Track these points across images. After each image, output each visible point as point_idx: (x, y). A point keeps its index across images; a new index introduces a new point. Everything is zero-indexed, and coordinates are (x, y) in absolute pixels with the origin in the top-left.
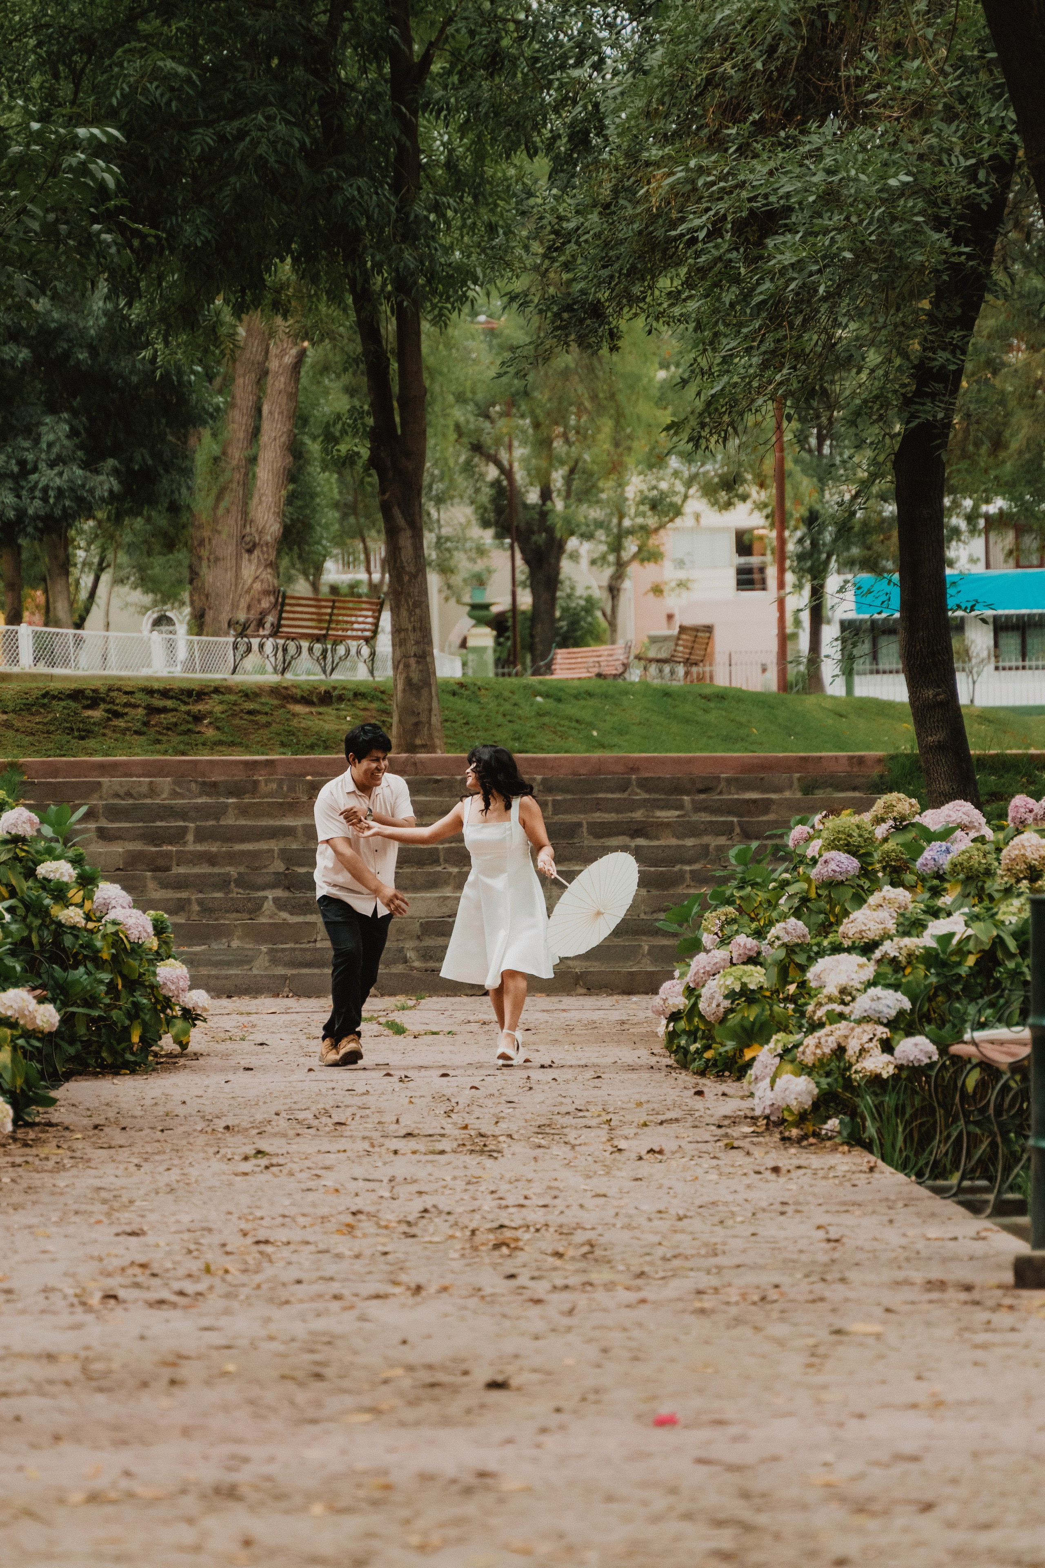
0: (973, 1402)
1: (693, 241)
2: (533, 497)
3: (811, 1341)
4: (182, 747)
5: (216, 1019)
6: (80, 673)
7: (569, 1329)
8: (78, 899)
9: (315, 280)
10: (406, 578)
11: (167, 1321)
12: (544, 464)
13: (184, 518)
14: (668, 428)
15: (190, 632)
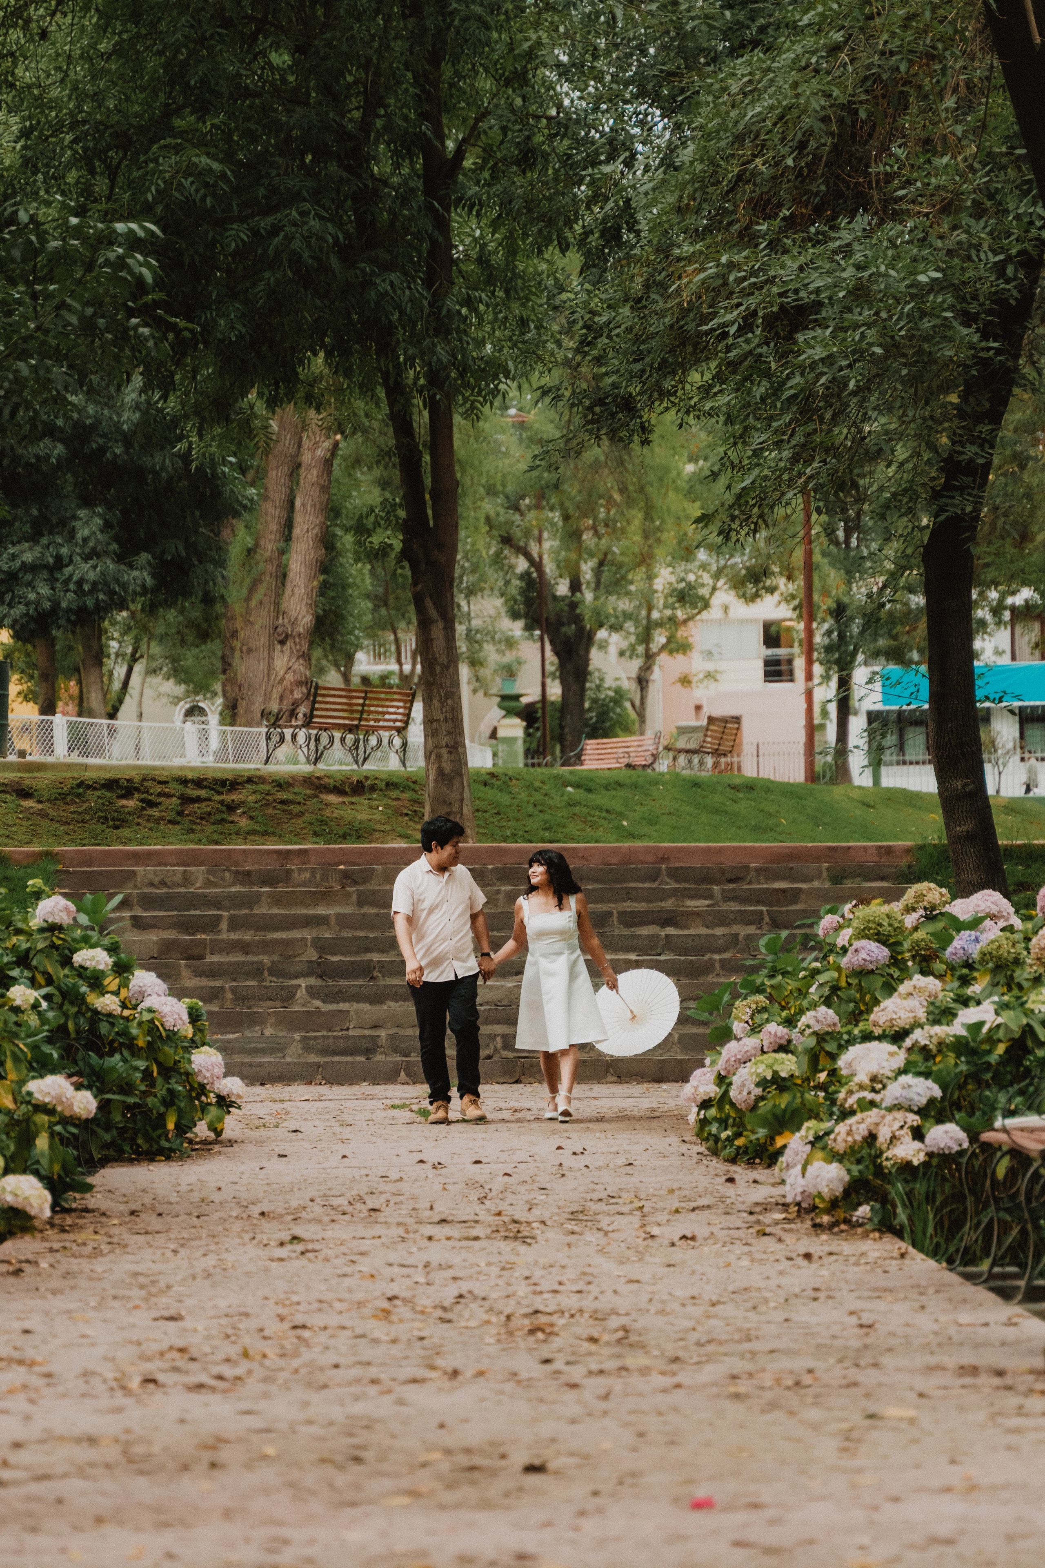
0: (1006, 1486)
1: (725, 335)
2: (562, 589)
3: (845, 1426)
4: (215, 836)
5: (249, 1106)
6: (114, 762)
7: (605, 1413)
8: (113, 987)
9: (348, 374)
10: (438, 669)
11: (207, 1405)
12: (573, 556)
13: (219, 608)
14: (698, 521)
15: (222, 723)
